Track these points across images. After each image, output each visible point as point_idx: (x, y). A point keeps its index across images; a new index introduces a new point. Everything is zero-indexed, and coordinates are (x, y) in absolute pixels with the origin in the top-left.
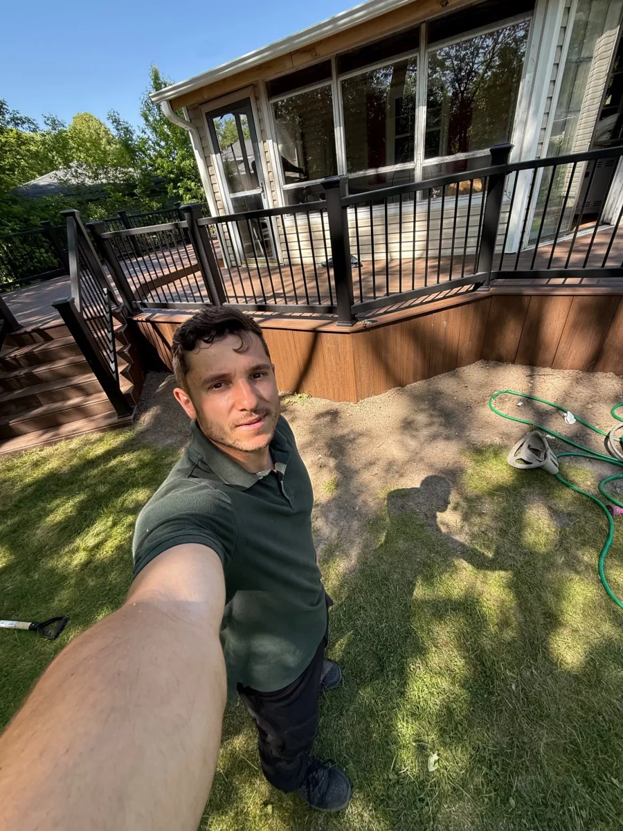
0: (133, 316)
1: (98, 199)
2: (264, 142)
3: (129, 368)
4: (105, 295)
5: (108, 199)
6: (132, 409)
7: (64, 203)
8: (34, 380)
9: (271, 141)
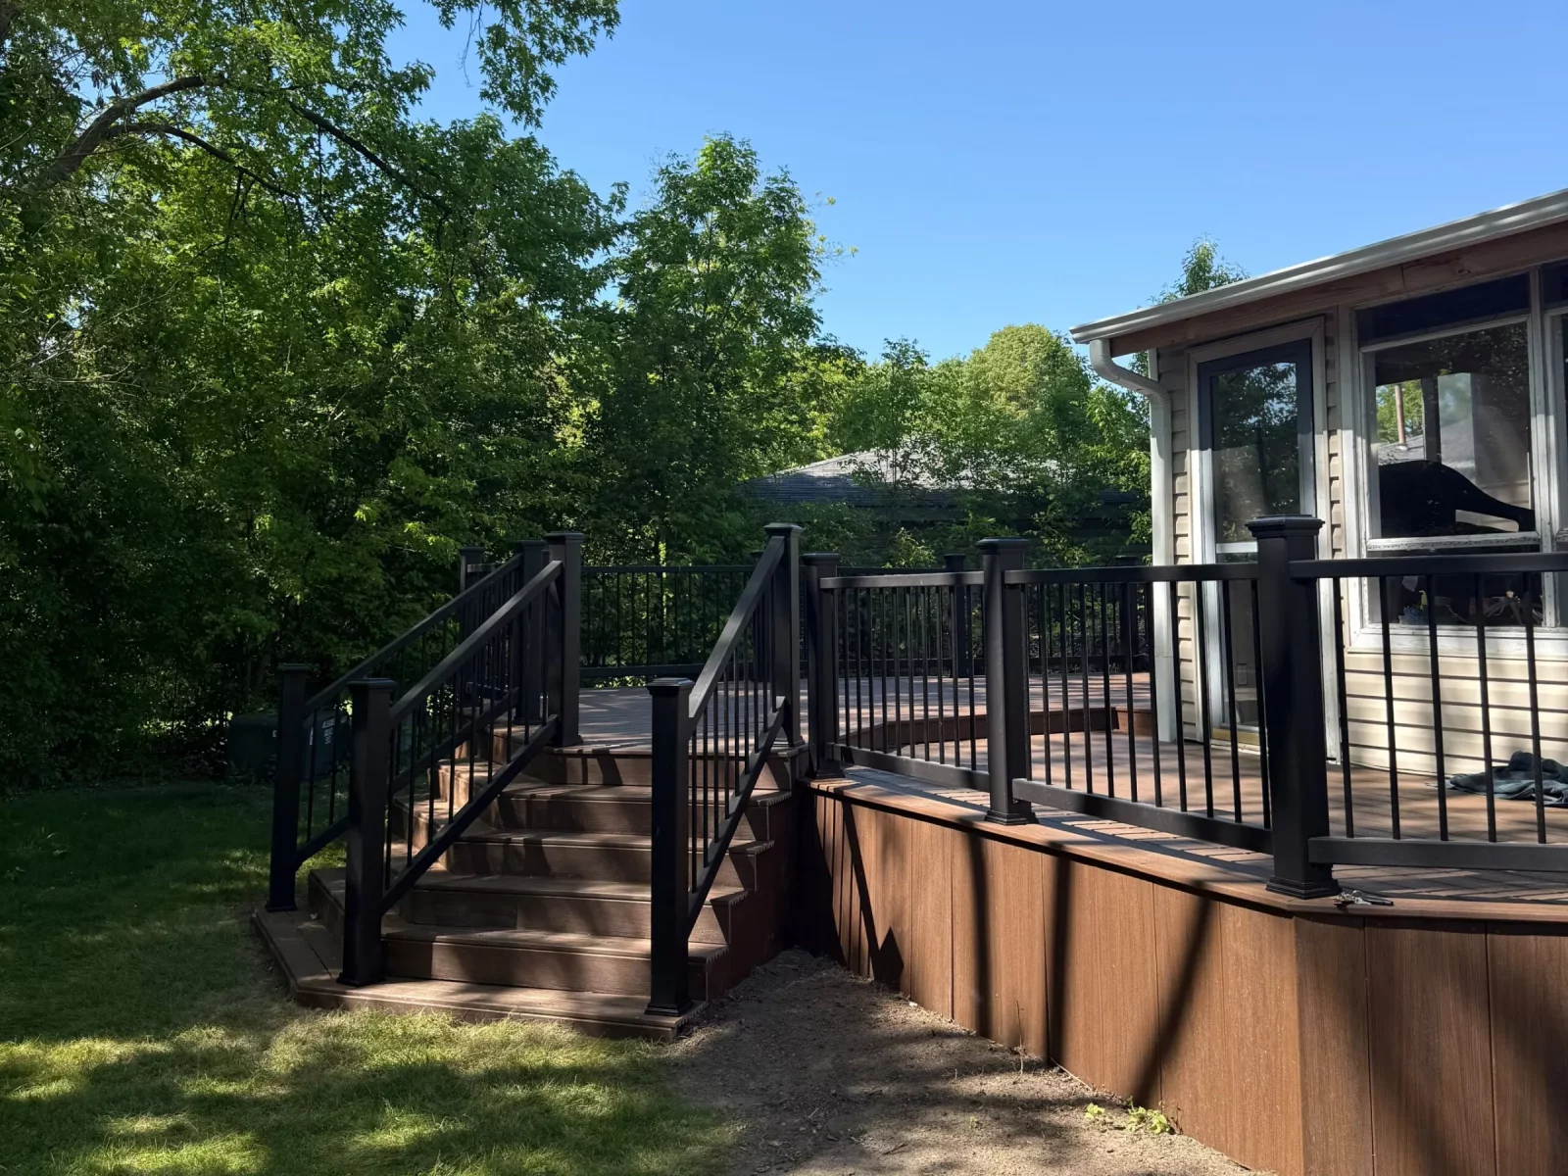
0: (814, 777)
1: (932, 523)
2: (1331, 433)
3: (738, 898)
4: (775, 710)
5: (955, 527)
6: (692, 1006)
7: (841, 522)
8: (536, 862)
9: (1350, 433)
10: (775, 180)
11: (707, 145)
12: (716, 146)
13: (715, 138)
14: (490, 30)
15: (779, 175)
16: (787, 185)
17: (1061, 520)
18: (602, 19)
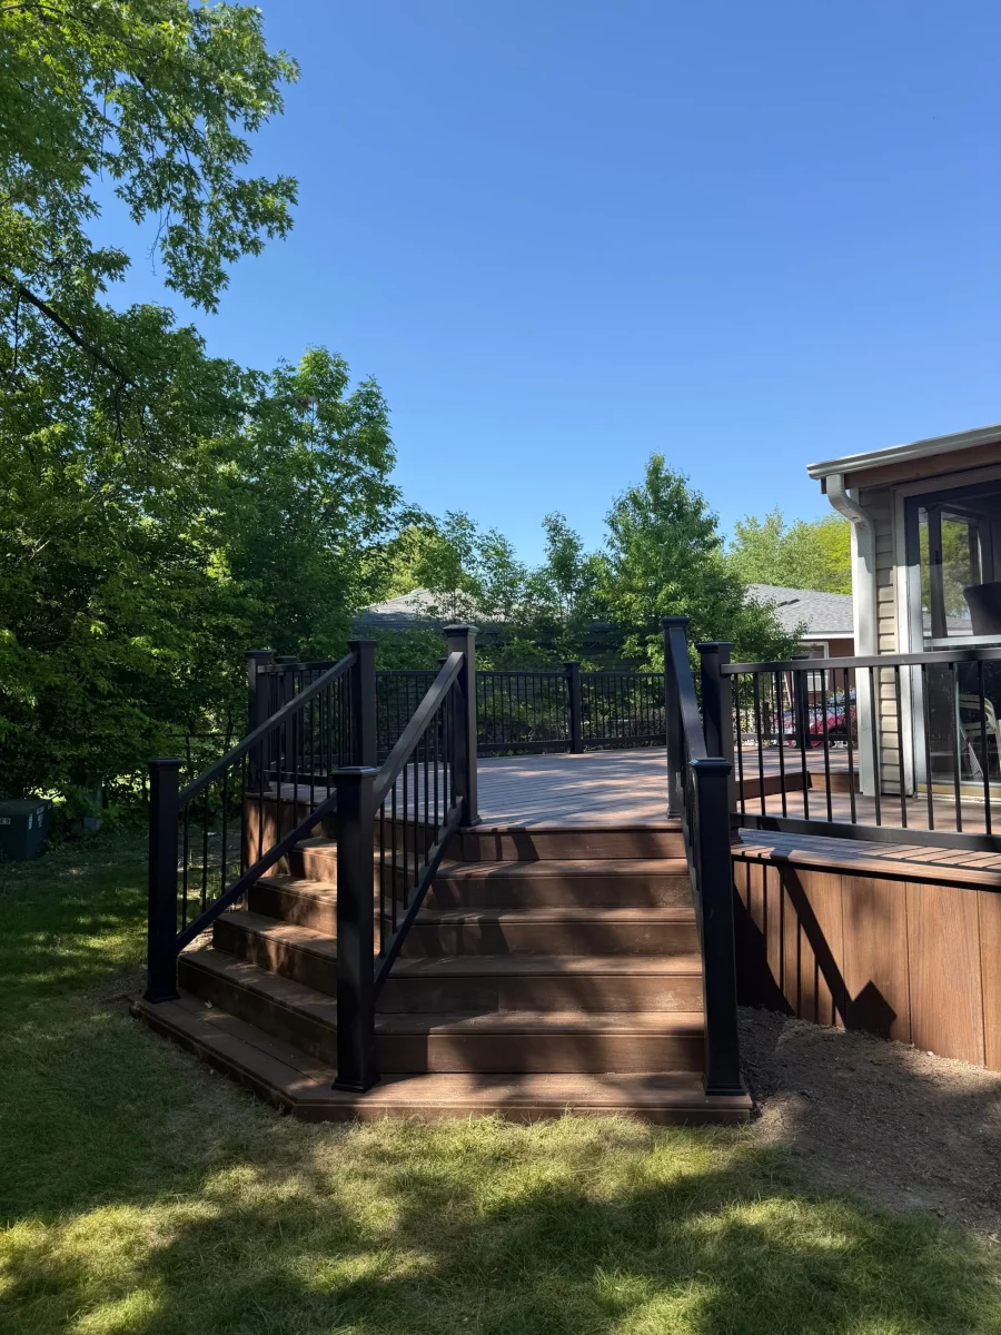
10: (365, 386)
11: (308, 354)
12: (316, 355)
13: (315, 350)
14: (172, 229)
15: (366, 380)
16: (374, 389)
17: (573, 642)
18: (276, 224)
